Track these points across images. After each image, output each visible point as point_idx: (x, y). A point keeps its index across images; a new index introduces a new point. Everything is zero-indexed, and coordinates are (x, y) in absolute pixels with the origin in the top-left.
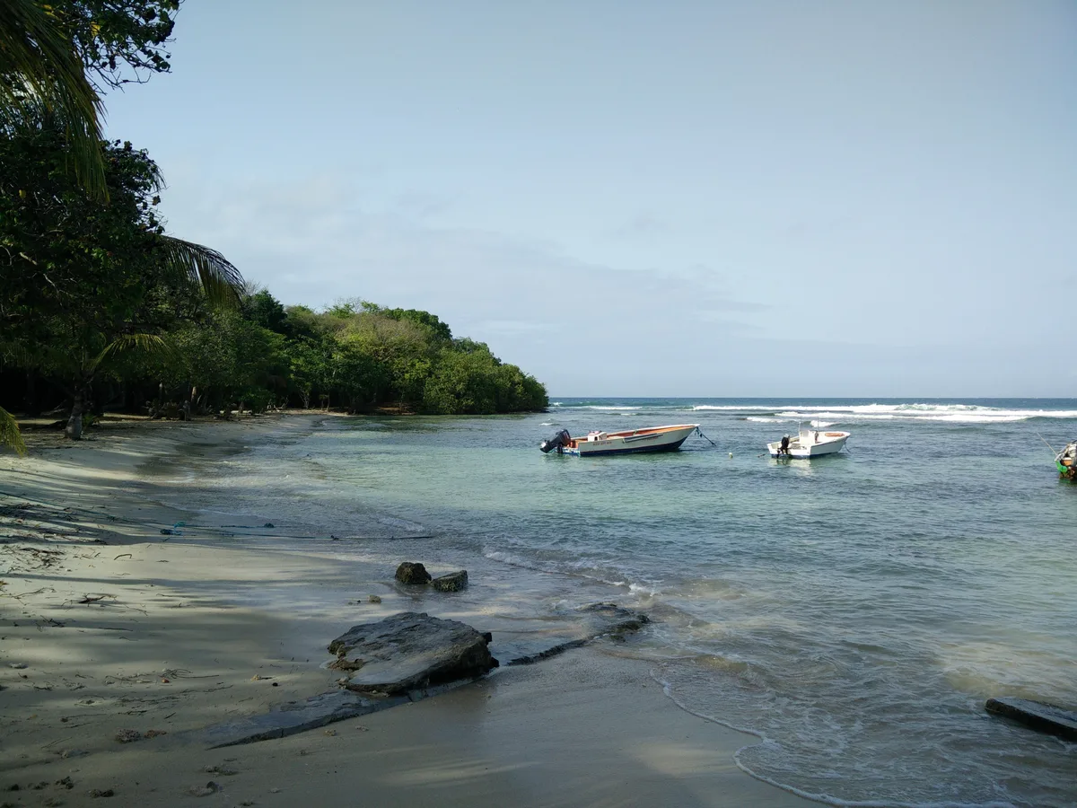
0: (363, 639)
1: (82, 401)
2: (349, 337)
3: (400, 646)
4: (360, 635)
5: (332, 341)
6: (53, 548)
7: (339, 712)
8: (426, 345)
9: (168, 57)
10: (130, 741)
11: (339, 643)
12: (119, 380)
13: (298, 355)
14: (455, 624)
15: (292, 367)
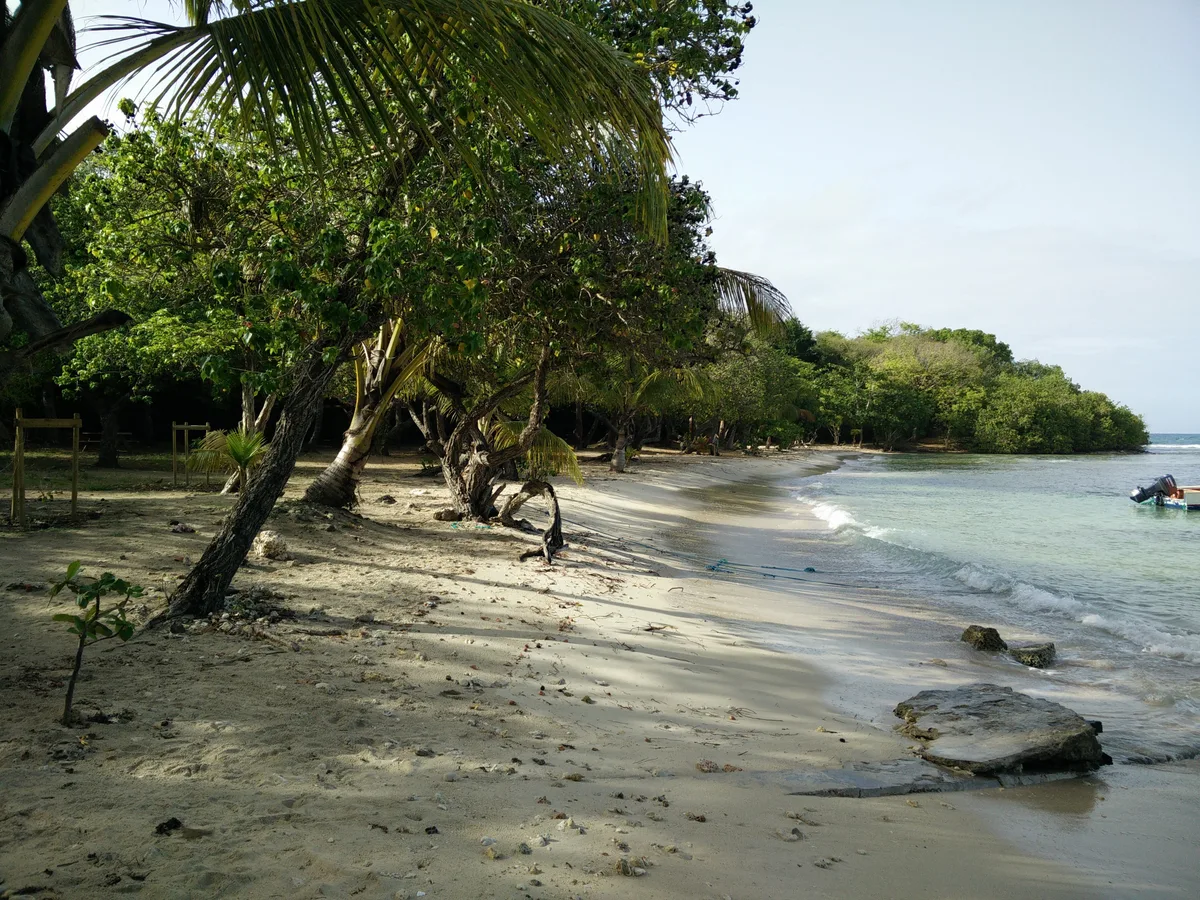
0: (935, 707)
1: (626, 435)
2: (885, 364)
3: (983, 721)
4: (931, 701)
5: (866, 369)
6: (614, 575)
7: (919, 782)
8: (979, 371)
9: (737, 83)
10: (710, 771)
11: (907, 707)
12: (656, 414)
13: (828, 385)
14: (1053, 706)
15: (822, 399)
